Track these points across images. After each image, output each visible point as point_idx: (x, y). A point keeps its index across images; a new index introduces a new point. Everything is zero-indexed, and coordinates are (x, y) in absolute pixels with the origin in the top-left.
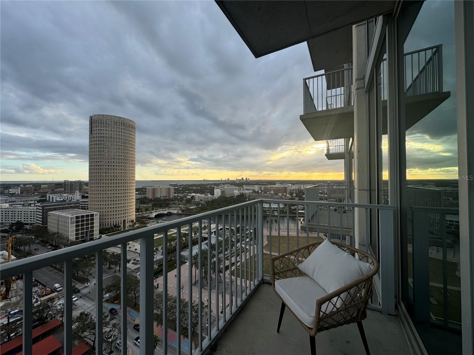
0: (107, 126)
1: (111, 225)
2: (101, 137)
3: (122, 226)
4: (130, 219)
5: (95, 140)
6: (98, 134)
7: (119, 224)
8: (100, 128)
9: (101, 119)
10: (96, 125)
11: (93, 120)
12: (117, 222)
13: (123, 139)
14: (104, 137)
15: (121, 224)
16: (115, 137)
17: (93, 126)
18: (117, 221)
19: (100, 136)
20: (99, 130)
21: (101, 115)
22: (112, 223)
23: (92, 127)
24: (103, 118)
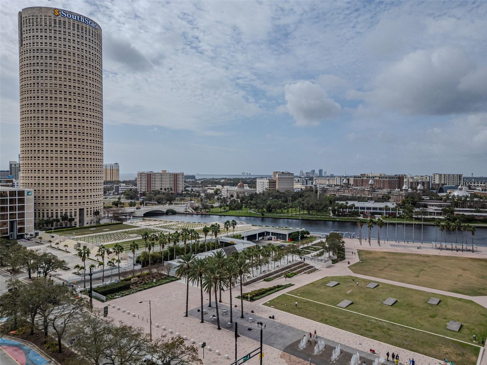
0: (48, 30)
1: (57, 216)
2: (38, 50)
3: (77, 220)
4: (92, 209)
5: (27, 57)
6: (32, 44)
7: (71, 216)
8: (35, 34)
9: (36, 16)
10: (28, 28)
11: (23, 19)
12: (69, 211)
13: (76, 55)
14: (42, 50)
15: (75, 216)
16: (62, 51)
17: (24, 31)
18: (69, 209)
19: (35, 49)
20: (33, 36)
21: (36, 9)
22: (59, 212)
23: (23, 33)
24: (41, 14)
